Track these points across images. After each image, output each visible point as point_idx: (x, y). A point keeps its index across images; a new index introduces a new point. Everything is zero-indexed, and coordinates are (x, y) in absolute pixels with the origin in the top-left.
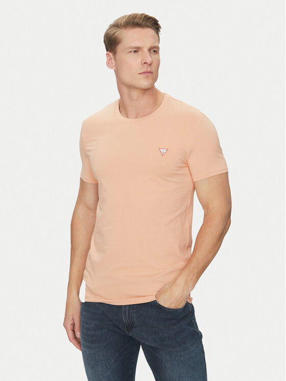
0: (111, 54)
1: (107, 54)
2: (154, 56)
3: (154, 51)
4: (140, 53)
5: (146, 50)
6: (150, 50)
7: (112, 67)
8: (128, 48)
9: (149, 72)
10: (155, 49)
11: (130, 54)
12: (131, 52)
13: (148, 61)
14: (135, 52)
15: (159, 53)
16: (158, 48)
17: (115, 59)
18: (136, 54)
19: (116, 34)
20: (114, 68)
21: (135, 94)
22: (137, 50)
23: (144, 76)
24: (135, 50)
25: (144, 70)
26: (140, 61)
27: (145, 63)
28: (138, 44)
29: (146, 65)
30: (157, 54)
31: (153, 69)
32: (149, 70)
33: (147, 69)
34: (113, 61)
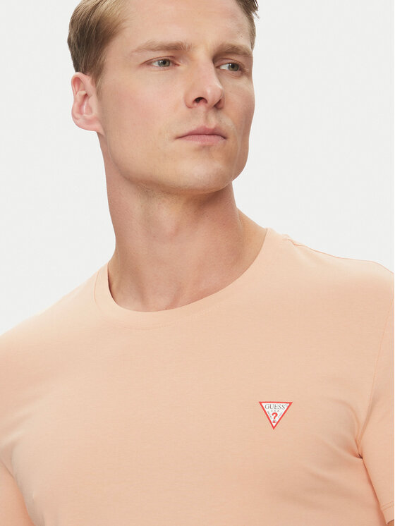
0: (87, 80)
1: (76, 81)
2: (235, 84)
3: (234, 66)
4: (182, 67)
5: (202, 56)
6: (218, 57)
7: (89, 122)
8: (139, 50)
9: (213, 133)
10: (237, 59)
11: (146, 69)
12: (148, 63)
13: (209, 91)
14: (165, 63)
15: (249, 75)
16: (248, 56)
17: (99, 93)
18: (168, 72)
19: (103, 8)
20: (97, 126)
21: (168, 213)
22: (171, 57)
23: (195, 143)
24: (163, 55)
25: (197, 123)
26: (181, 95)
27: (198, 100)
28: (174, 35)
29: (201, 107)
30: (245, 79)
31: (226, 121)
32: (213, 122)
33: (206, 118)
34: (93, 100)
